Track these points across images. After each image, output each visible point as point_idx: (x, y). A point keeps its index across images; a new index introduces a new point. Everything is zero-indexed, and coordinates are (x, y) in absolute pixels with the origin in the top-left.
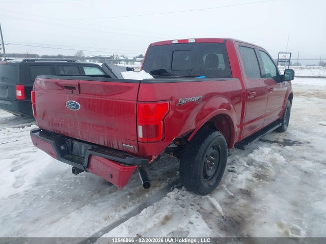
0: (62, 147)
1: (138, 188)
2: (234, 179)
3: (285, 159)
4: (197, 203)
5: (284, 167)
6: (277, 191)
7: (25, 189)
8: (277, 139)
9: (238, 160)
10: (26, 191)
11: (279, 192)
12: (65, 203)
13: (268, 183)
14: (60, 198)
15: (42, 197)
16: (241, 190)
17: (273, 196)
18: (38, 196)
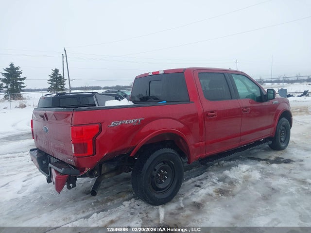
0: (44, 162)
1: (106, 198)
2: (195, 193)
3: (260, 177)
4: (146, 211)
5: (253, 184)
6: (228, 206)
7: (25, 195)
8: (269, 157)
9: (211, 176)
10: (24, 197)
11: (230, 206)
12: (44, 207)
13: (225, 198)
14: (44, 203)
15: (32, 201)
16: (194, 202)
17: (220, 210)
18: (30, 200)
